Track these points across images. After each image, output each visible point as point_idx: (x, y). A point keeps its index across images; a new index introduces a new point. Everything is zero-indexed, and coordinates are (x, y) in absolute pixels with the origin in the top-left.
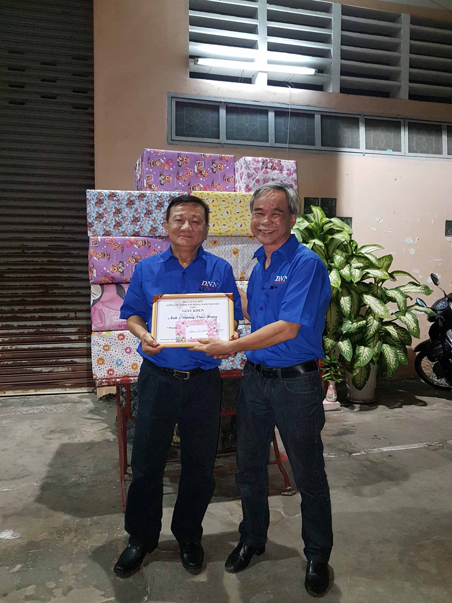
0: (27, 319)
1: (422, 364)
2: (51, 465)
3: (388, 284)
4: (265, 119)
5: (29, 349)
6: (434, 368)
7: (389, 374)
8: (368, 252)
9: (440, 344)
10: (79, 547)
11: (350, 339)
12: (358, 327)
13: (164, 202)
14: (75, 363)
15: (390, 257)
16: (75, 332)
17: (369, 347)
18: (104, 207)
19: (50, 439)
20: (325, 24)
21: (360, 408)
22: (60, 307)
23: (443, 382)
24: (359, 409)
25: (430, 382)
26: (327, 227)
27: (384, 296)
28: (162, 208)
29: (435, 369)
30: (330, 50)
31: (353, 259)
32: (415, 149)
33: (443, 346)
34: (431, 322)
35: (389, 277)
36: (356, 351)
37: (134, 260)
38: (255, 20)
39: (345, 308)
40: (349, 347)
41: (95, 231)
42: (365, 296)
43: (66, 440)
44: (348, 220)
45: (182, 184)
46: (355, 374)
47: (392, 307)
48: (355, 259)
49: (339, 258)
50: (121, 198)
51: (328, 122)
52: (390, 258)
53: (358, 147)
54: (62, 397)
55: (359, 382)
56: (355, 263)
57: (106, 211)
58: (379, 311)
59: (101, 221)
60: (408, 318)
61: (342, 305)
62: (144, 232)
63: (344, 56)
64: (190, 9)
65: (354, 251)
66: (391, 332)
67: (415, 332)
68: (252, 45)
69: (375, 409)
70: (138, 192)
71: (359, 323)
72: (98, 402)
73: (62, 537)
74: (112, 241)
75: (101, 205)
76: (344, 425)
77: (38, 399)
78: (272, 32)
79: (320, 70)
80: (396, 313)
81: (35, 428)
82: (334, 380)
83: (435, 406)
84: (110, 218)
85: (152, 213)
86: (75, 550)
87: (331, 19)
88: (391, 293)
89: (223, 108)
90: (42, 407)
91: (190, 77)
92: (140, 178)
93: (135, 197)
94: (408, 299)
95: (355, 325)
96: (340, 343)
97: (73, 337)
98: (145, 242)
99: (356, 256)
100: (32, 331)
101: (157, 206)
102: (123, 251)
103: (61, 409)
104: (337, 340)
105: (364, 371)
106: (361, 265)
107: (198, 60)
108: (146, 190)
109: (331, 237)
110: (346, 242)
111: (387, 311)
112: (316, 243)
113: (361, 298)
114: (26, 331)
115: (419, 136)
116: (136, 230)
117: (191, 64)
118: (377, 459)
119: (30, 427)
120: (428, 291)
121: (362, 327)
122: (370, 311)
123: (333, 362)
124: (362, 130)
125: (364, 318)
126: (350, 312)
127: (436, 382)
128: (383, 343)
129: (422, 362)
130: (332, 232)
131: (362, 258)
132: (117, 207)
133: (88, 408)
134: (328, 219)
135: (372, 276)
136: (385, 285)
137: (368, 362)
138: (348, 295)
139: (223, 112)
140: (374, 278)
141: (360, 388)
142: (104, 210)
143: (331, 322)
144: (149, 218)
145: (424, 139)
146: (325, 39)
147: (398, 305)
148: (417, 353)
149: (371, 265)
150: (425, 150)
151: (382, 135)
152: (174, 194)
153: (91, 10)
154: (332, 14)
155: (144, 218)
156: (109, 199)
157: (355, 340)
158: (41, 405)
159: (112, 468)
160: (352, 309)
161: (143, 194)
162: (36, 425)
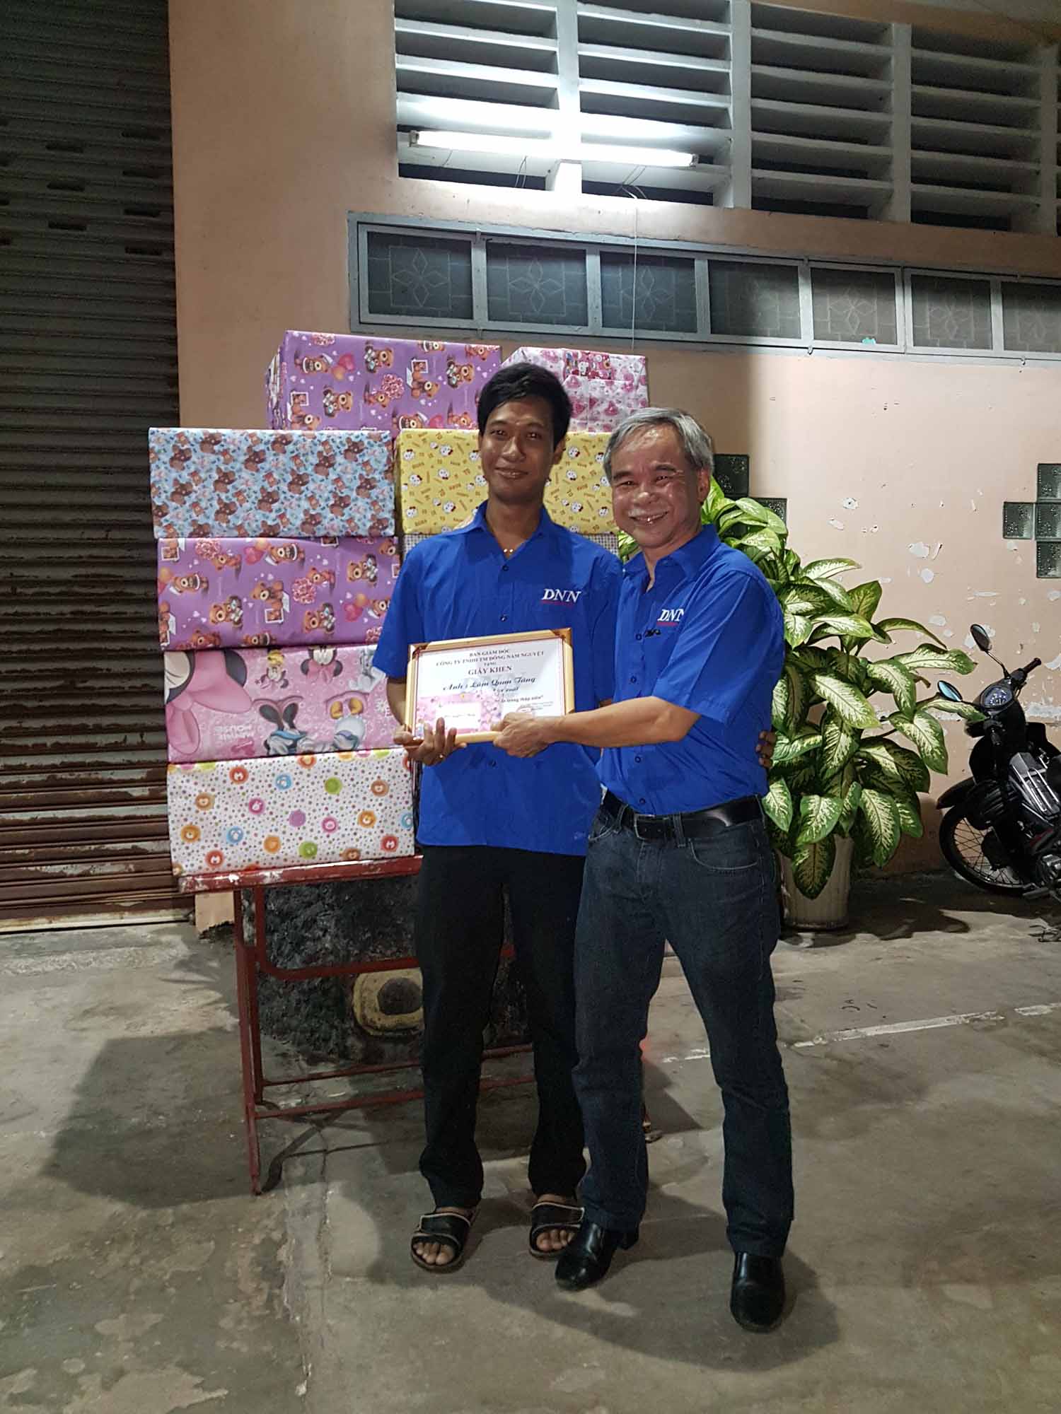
0: (24, 751)
1: (956, 838)
2: (82, 1090)
3: (872, 651)
4: (580, 273)
5: (33, 822)
6: (983, 845)
7: (880, 858)
8: (824, 576)
9: (994, 787)
10: (145, 1275)
11: (787, 781)
12: (803, 752)
13: (334, 456)
14: (144, 852)
15: (875, 588)
16: (142, 780)
17: (832, 796)
18: (192, 470)
19: (83, 1030)
20: (715, 49)
21: (813, 939)
22: (106, 721)
23: (1005, 876)
24: (811, 943)
25: (976, 879)
26: (728, 520)
27: (863, 677)
28: (331, 469)
29: (987, 847)
30: (725, 110)
31: (789, 593)
32: (929, 337)
33: (1004, 791)
34: (974, 736)
35: (872, 632)
36: (802, 807)
37: (266, 593)
38: (550, 40)
40: (785, 798)
41: (170, 526)
42: (818, 678)
43: (119, 1030)
44: (777, 505)
45: (378, 413)
46: (801, 861)
47: (882, 704)
48: (793, 592)
50: (232, 447)
51: (724, 276)
52: (874, 590)
53: (797, 335)
54: (113, 934)
55: (809, 880)
56: (796, 603)
57: (196, 478)
58: (853, 713)
59: (185, 503)
60: (919, 726)
62: (290, 526)
63: (760, 122)
64: (397, 16)
65: (792, 574)
66: (881, 760)
67: (936, 758)
68: (544, 99)
69: (848, 941)
70: (272, 432)
71: (807, 741)
72: (198, 943)
73: (104, 1254)
74: (213, 550)
75: (185, 464)
77: (56, 939)
78: (589, 69)
79: (705, 156)
80: (891, 716)
81: (46, 1005)
83: (988, 931)
84: (205, 493)
85: (307, 483)
86: (136, 1283)
87: (728, 37)
88: (879, 671)
89: (480, 247)
90: (64, 958)
91: (400, 176)
92: (278, 403)
93: (266, 444)
94: (920, 685)
95: (798, 746)
97: (136, 792)
98: (292, 550)
99: (796, 586)
100: (37, 778)
101: (317, 465)
102: (238, 571)
103: (111, 960)
105: (821, 854)
106: (809, 606)
107: (417, 136)
108: (292, 429)
109: (738, 542)
110: (771, 555)
111: (870, 713)
113: (808, 682)
114: (25, 779)
115: (937, 308)
116: (270, 523)
117: (403, 145)
118: (853, 1054)
119: (36, 1004)
120: (964, 663)
121: (815, 750)
122: (831, 714)
124: (805, 294)
125: (819, 730)
126: (786, 716)
127: (989, 876)
128: (864, 786)
129: (956, 831)
130: (739, 530)
131: (810, 591)
132: (223, 467)
133: (175, 958)
134: (729, 501)
135: (836, 632)
136: (867, 652)
137: (829, 831)
139: (479, 257)
140: (840, 636)
141: (813, 895)
142: (194, 474)
144: (301, 493)
145: (948, 313)
146: (715, 84)
147: (895, 697)
148: (945, 811)
149: (830, 606)
150: (951, 338)
151: (850, 306)
152: (357, 437)
153: (165, 19)
154: (730, 26)
155: (289, 494)
156: (202, 449)
157: (797, 783)
158: (63, 952)
159: (227, 1092)
160: (790, 711)
161: (283, 437)
162: (48, 999)
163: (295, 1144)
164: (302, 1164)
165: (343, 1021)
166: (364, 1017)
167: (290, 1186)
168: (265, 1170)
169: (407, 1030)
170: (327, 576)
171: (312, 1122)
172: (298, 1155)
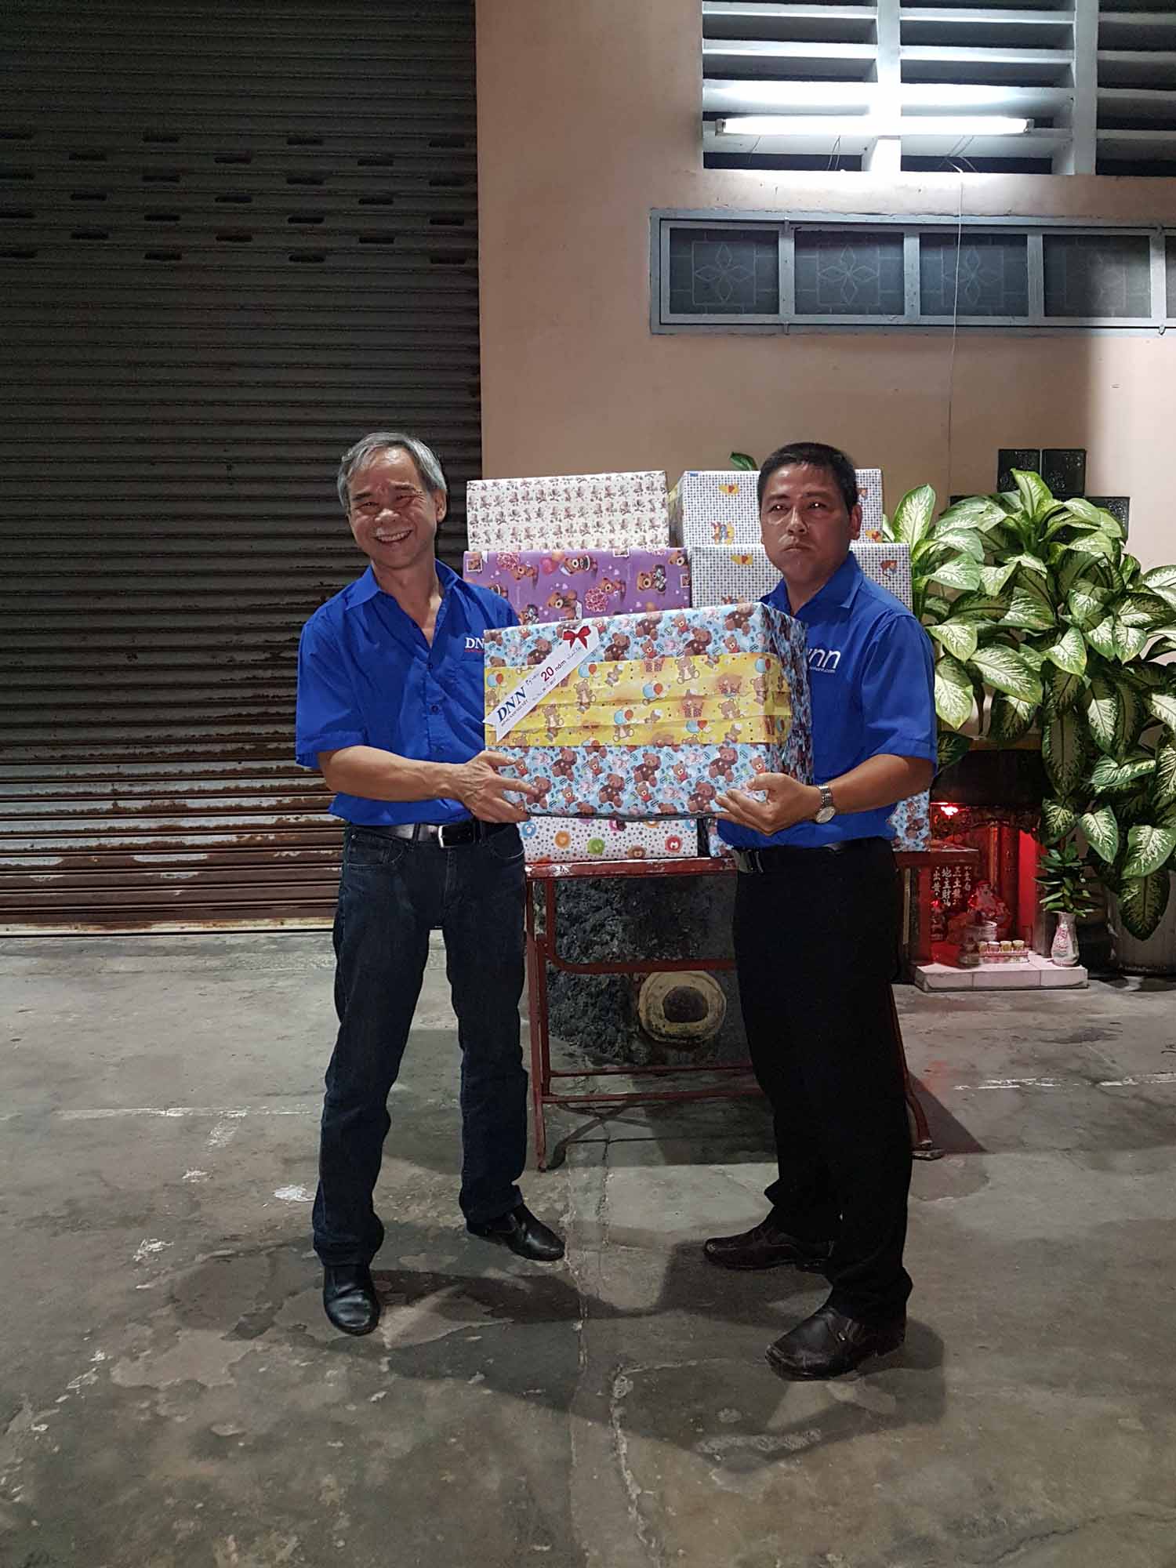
4: (897, 258)
8: (1166, 584)
11: (1113, 809)
12: (1134, 777)
17: (1166, 827)
21: (1141, 983)
24: (1137, 987)
26: (1056, 523)
30: (1068, 66)
31: (1123, 603)
36: (1129, 838)
39: (1100, 729)
40: (1110, 827)
42: (1154, 697)
44: (1115, 505)
46: (1130, 897)
48: (1129, 602)
49: (1083, 601)
51: (1061, 252)
53: (1146, 314)
55: (1139, 919)
56: (1131, 613)
61: (1093, 720)
63: (1107, 76)
65: (1130, 581)
68: (861, 72)
71: (1139, 766)
76: (1090, 1021)
78: (912, 35)
79: (1041, 119)
82: (1071, 912)
89: (786, 236)
91: (705, 167)
95: (1127, 770)
96: (1088, 817)
98: (585, 561)
99: (1131, 595)
104: (1080, 810)
105: (1153, 890)
106: (1147, 617)
107: (724, 124)
109: (1065, 547)
110: (1105, 561)
112: (1024, 564)
113: (1143, 703)
117: (709, 134)
118: (1164, 1097)
121: (1146, 776)
122: (1167, 736)
123: (1067, 865)
124: (1158, 267)
125: (1152, 754)
126: (1115, 737)
130: (1069, 534)
131: (1149, 600)
134: (1057, 502)
137: (1161, 864)
138: (1109, 696)
139: (787, 248)
141: (1144, 936)
143: (1062, 765)
146: (1056, 39)
149: (1171, 618)
157: (1129, 812)
160: (1120, 732)
163: (579, 1132)
164: (584, 1150)
165: (628, 1025)
166: (649, 1022)
167: (573, 1167)
168: (550, 1153)
169: (691, 1038)
170: (618, 586)
171: (596, 1115)
172: (583, 1142)
